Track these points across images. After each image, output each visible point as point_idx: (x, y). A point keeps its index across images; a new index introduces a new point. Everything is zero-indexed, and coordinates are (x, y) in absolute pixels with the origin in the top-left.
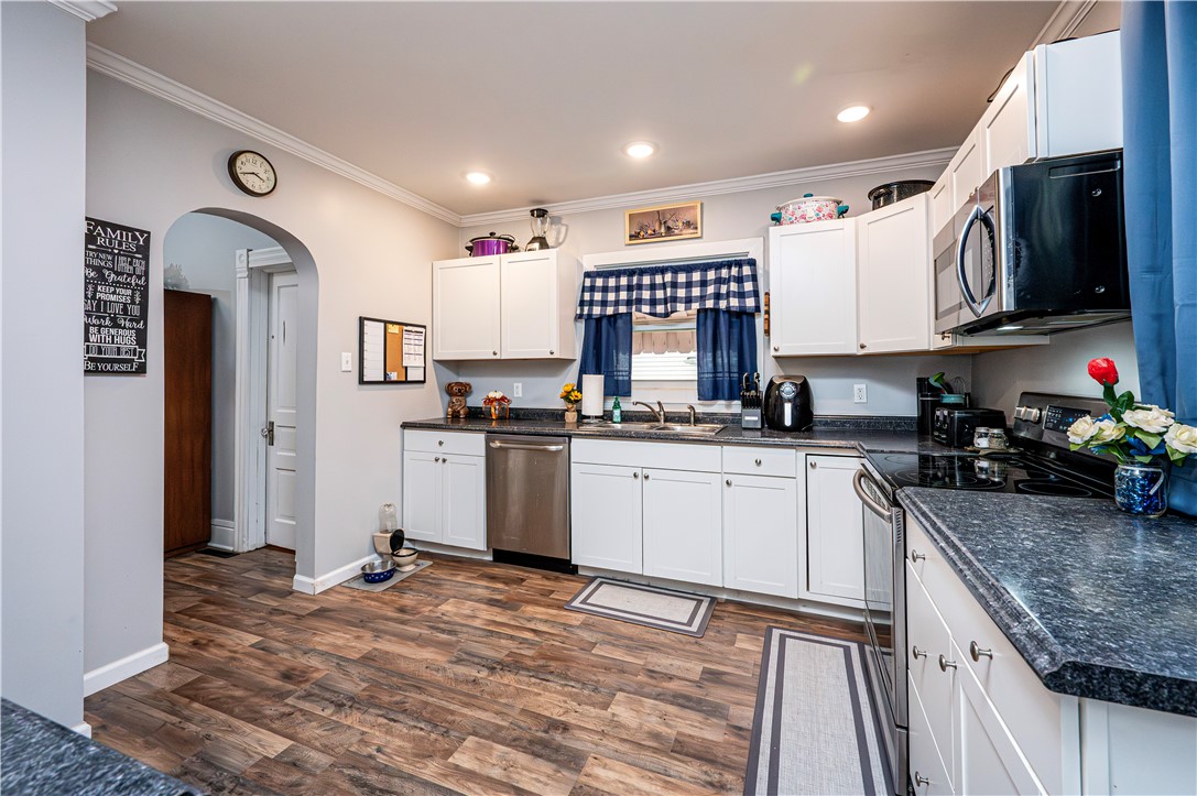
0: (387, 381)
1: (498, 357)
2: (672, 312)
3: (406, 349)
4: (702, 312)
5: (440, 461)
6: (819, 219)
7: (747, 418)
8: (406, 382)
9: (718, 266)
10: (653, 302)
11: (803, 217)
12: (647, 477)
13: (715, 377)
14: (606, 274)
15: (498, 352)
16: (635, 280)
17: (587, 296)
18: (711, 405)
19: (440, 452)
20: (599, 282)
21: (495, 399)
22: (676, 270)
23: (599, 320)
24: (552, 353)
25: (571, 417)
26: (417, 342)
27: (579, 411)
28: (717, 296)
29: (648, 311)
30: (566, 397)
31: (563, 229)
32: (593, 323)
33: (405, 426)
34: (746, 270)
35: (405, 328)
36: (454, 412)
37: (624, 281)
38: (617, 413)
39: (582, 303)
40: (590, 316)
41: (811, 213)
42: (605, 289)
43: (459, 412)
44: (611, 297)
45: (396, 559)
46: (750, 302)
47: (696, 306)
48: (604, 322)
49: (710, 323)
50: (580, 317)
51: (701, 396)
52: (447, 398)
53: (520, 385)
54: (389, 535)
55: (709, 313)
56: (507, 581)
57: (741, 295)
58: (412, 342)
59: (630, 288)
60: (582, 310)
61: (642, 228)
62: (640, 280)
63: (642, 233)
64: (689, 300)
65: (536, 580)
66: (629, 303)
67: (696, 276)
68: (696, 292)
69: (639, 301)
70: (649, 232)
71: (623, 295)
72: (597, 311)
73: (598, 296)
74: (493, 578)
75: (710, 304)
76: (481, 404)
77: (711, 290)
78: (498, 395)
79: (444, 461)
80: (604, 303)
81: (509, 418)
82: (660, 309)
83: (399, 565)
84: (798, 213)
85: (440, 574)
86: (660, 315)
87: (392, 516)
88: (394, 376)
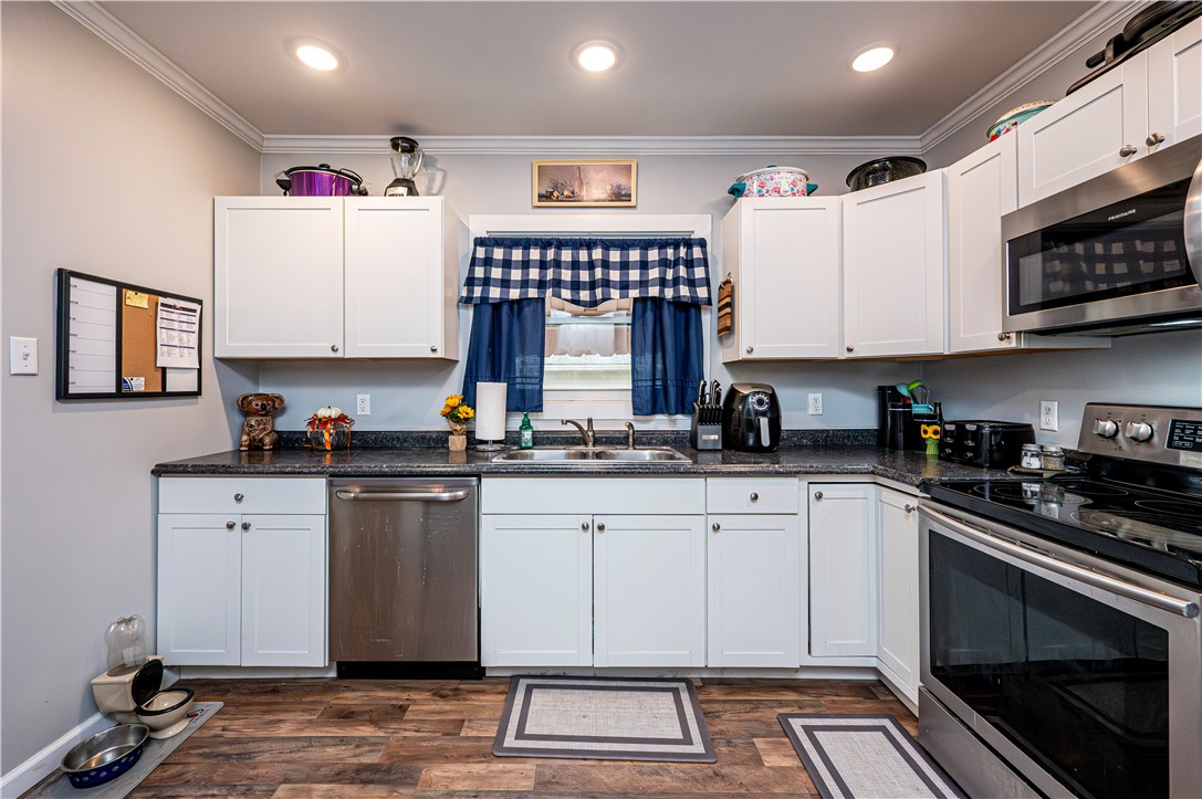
0: (122, 393)
1: (339, 355)
2: (604, 300)
3: (162, 336)
4: (640, 302)
5: (238, 527)
6: (794, 194)
7: (705, 437)
8: (164, 394)
9: (662, 244)
10: (576, 286)
11: (777, 190)
12: (601, 528)
13: (654, 385)
14: (509, 243)
15: (339, 346)
16: (551, 254)
17: (479, 272)
18: (648, 421)
19: (236, 514)
20: (498, 254)
21: (329, 420)
22: (607, 245)
23: (496, 307)
24: (434, 351)
25: (457, 443)
26: (185, 327)
27: (470, 434)
28: (663, 282)
29: (569, 297)
30: (451, 415)
31: (439, 176)
32: (488, 311)
33: (161, 471)
34: (697, 252)
35: (161, 300)
36: (252, 441)
37: (535, 254)
38: (527, 435)
39: (471, 282)
40: (484, 299)
41: (785, 187)
42: (507, 264)
43: (261, 440)
44: (516, 275)
45: (148, 720)
46: (702, 292)
47: (634, 293)
48: (505, 308)
49: (650, 316)
50: (468, 300)
51: (638, 410)
52: (239, 419)
53: (367, 397)
54: (129, 677)
55: (649, 303)
56: (377, 717)
57: (692, 283)
58: (176, 325)
59: (543, 265)
60: (471, 291)
61: (556, 187)
62: (558, 254)
63: (556, 194)
64: (624, 286)
65: (423, 703)
66: (542, 285)
67: (635, 255)
68: (634, 275)
69: (557, 283)
70: (566, 193)
71: (534, 274)
72: (495, 293)
73: (496, 273)
74: (347, 716)
75: (654, 291)
76: (303, 427)
77: (654, 273)
78: (334, 413)
79: (246, 527)
80: (505, 283)
81: (351, 448)
82: (584, 295)
83: (154, 729)
84: (770, 185)
85: (244, 727)
86: (584, 304)
87: (136, 639)
88: (138, 384)
